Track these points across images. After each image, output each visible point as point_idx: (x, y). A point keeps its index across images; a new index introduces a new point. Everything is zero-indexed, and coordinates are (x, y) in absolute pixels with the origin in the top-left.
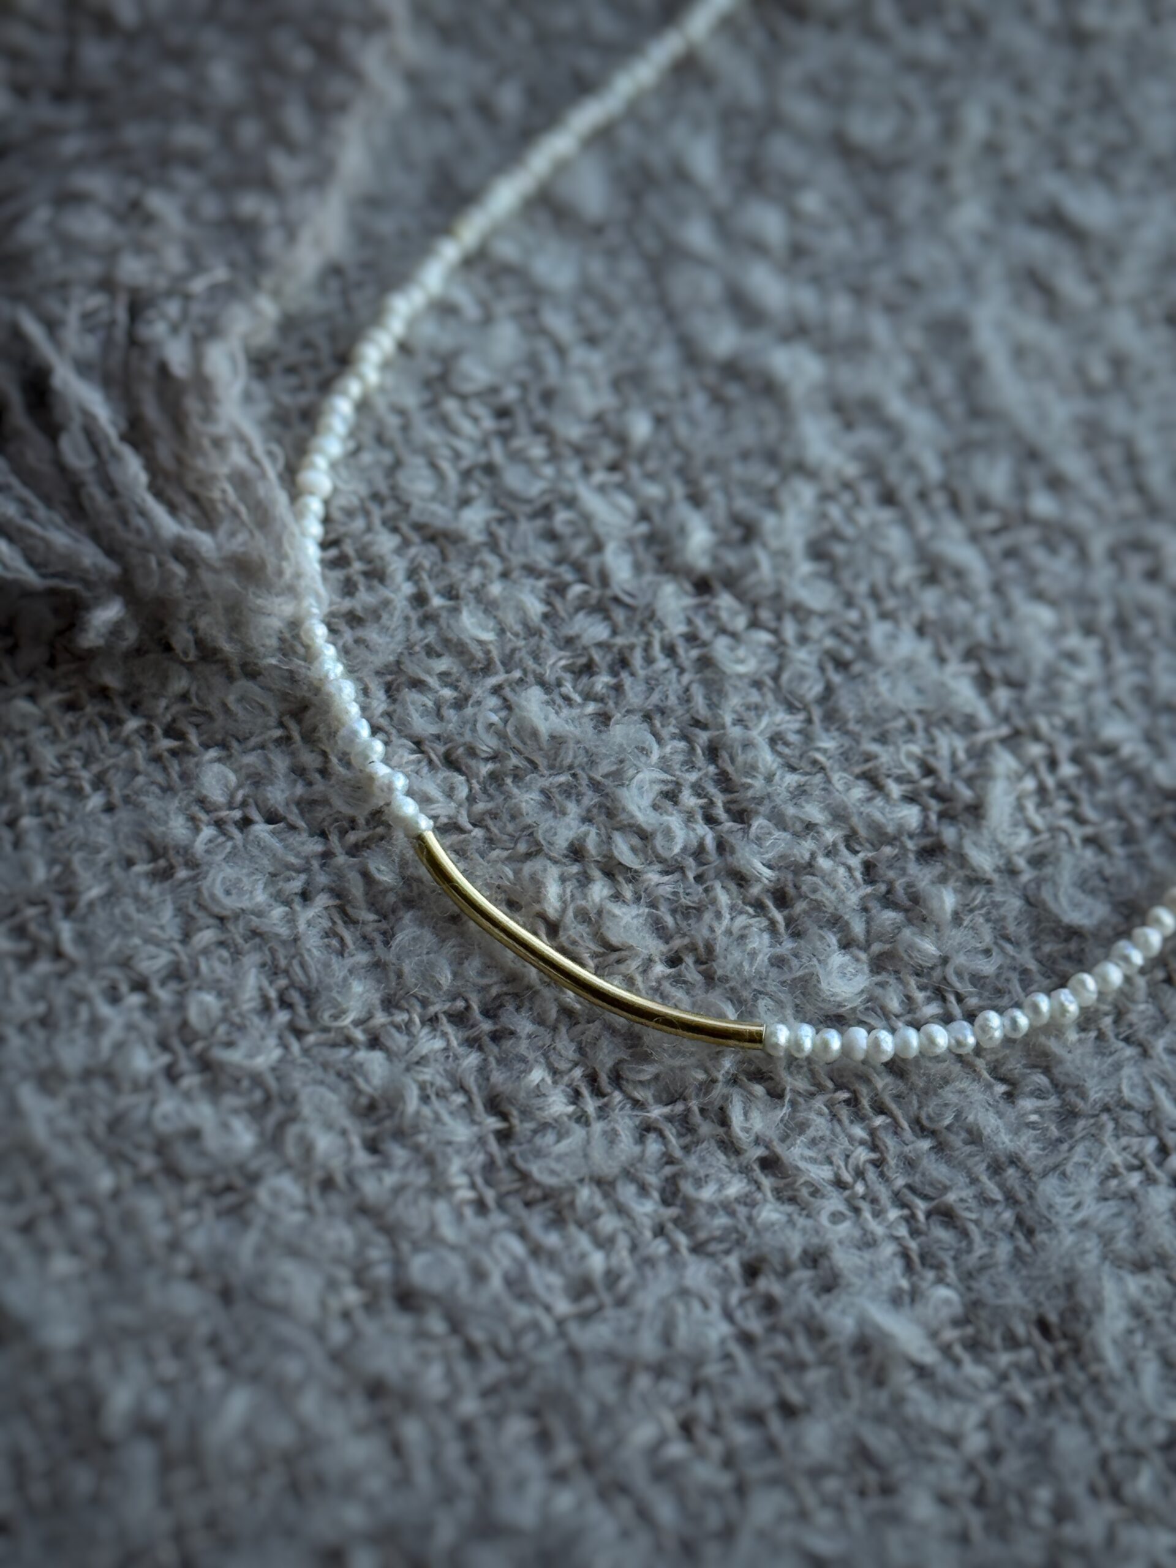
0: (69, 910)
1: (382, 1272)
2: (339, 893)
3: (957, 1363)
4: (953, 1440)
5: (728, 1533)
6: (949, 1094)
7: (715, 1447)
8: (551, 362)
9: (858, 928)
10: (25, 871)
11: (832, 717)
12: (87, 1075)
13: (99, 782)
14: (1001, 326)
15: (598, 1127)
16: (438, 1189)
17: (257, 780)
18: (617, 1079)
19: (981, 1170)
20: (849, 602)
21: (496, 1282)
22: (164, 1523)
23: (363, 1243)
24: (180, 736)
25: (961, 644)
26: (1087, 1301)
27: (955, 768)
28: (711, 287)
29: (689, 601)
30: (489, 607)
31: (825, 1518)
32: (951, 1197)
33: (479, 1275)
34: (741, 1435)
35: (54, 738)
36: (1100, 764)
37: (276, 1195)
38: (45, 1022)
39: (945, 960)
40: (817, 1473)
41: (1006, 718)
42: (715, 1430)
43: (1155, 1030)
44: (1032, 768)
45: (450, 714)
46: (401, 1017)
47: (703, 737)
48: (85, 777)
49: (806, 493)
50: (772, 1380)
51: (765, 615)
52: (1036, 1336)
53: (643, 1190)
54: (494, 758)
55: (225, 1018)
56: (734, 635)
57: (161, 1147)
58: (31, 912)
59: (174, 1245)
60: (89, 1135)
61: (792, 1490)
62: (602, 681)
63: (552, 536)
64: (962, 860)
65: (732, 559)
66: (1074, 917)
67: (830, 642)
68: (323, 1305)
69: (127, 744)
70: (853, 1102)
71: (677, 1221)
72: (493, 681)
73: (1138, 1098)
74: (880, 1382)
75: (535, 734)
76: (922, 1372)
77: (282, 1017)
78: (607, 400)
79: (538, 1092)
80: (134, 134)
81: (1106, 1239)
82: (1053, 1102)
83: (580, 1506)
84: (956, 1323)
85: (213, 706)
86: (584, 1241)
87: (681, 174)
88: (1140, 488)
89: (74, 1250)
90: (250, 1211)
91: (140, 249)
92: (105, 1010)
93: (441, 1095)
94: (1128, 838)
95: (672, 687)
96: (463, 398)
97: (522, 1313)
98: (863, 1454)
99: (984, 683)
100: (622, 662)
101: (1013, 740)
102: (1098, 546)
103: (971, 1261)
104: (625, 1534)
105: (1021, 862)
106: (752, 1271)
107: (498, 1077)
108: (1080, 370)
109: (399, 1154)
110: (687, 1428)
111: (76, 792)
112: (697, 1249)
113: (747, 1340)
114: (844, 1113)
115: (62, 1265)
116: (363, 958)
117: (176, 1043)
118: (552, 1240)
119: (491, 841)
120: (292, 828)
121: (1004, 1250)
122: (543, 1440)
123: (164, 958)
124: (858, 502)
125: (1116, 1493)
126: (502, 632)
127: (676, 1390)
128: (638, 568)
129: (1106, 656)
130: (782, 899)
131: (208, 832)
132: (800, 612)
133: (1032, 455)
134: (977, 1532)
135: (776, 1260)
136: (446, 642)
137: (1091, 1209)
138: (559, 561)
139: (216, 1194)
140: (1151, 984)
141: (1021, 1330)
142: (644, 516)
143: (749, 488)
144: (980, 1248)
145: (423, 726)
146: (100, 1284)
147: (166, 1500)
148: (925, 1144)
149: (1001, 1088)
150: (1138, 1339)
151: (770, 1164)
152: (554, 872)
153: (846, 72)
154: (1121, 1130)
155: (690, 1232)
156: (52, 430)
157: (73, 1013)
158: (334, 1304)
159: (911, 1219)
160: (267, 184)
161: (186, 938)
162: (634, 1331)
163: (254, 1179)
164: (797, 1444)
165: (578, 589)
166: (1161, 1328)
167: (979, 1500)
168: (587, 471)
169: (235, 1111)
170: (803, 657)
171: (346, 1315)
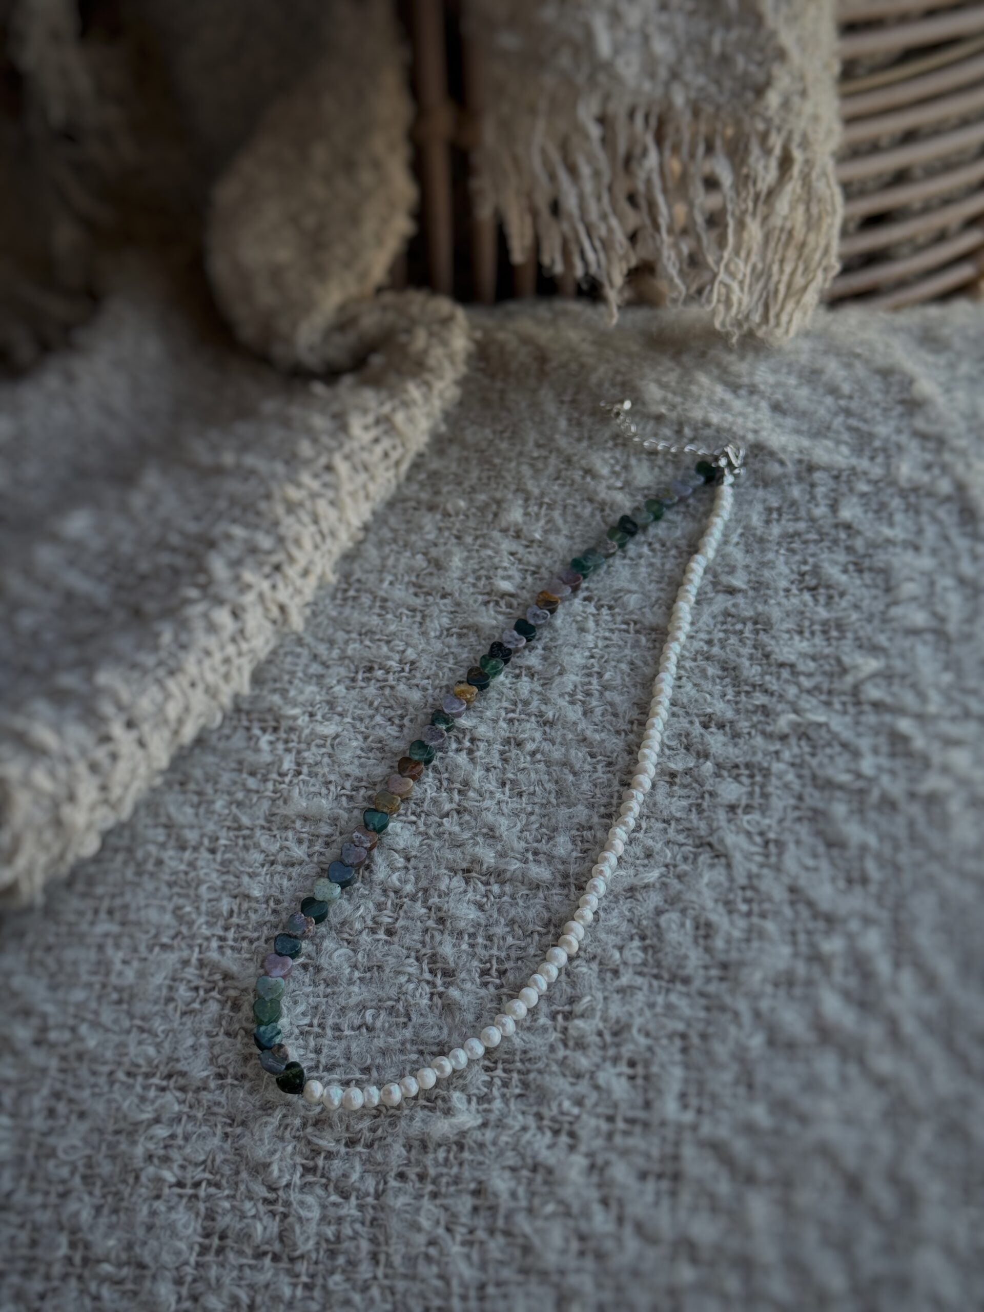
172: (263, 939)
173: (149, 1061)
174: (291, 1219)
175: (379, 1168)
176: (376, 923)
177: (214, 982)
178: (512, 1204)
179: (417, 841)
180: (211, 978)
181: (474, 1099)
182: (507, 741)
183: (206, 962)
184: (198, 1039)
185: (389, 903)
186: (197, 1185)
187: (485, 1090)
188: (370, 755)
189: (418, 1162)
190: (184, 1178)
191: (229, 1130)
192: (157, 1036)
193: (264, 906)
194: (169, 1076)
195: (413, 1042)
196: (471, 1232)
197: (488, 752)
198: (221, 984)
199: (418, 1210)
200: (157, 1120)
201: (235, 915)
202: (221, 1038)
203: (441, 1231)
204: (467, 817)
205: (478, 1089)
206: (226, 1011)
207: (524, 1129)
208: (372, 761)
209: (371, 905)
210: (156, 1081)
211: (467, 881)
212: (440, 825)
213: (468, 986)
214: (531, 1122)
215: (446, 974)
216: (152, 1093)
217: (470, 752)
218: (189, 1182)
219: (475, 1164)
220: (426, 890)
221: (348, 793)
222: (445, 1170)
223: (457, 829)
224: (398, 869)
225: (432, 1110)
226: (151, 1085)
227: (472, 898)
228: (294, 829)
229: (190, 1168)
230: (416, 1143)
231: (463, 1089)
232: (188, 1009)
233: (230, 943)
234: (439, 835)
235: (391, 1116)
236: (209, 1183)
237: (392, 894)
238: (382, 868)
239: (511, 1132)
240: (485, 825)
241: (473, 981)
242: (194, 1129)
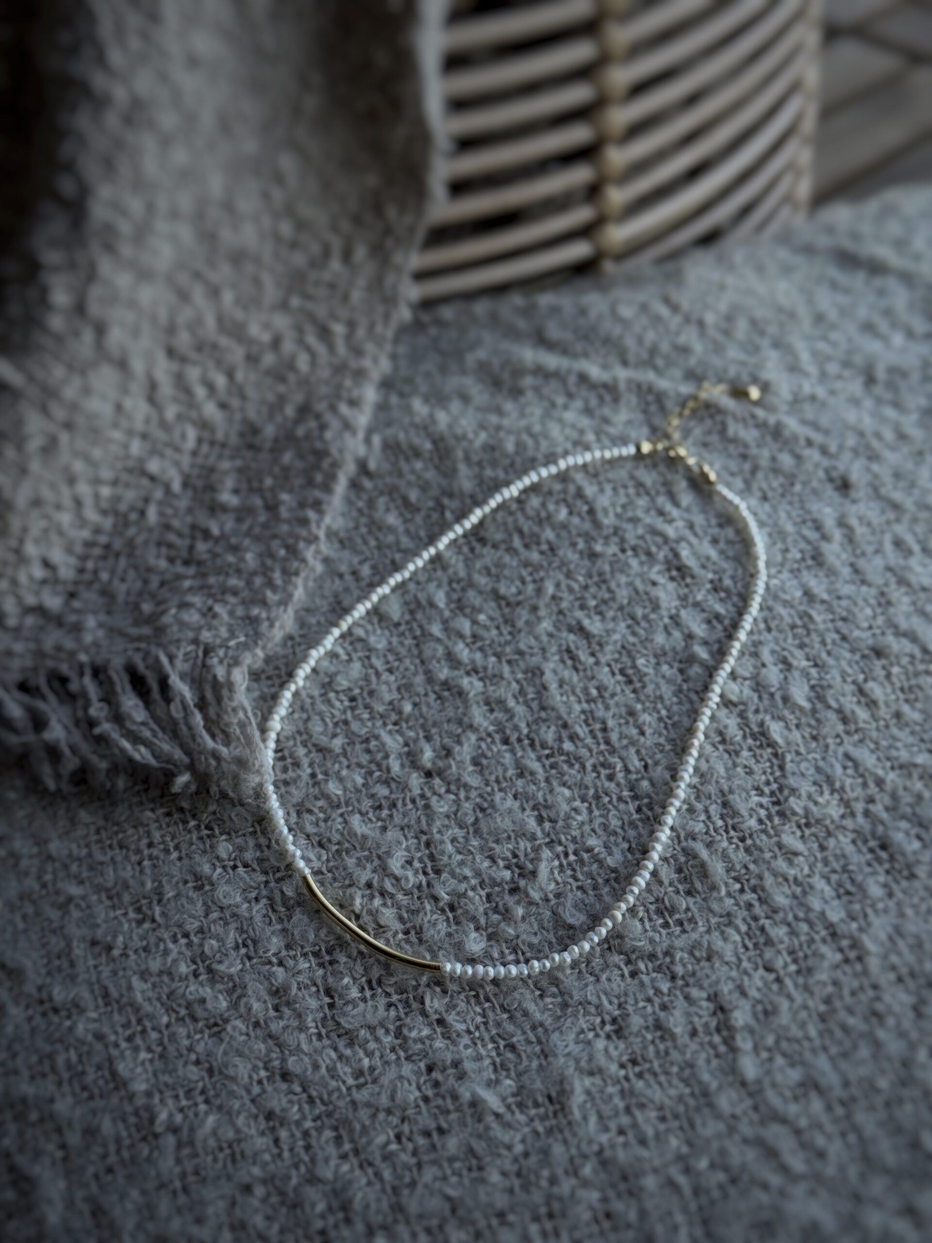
0: (159, 901)
1: (276, 1063)
2: (270, 899)
3: (513, 1113)
4: (509, 1148)
5: (413, 1184)
6: (516, 995)
7: (410, 1146)
8: (374, 679)
9: (483, 921)
10: (143, 884)
11: (477, 832)
12: (161, 973)
13: (177, 847)
14: (555, 672)
15: (370, 1003)
16: (302, 1028)
17: (241, 849)
18: (379, 983)
19: (527, 1028)
20: (487, 785)
21: (323, 1070)
22: (177, 1170)
23: (269, 1051)
24: (212, 829)
25: (531, 803)
26: (568, 1088)
27: (526, 855)
28: (440, 651)
29: (422, 780)
30: (341, 780)
31: (454, 1180)
32: (515, 1040)
33: (316, 1067)
34: (421, 1141)
35: (160, 828)
36: (586, 856)
37: (234, 1028)
38: (146, 949)
39: (518, 937)
40: (452, 1160)
41: (548, 835)
42: (410, 1139)
43: (602, 970)
44: (558, 857)
45: (322, 824)
46: (292, 953)
47: (424, 838)
48: (171, 845)
49: (473, 737)
50: (435, 1117)
51: (453, 787)
52: (547, 1102)
53: (387, 1032)
54: (338, 843)
55: (219, 951)
56: (440, 796)
57: (189, 1006)
58: (144, 901)
59: (190, 1049)
60: (159, 999)
61: (441, 1166)
62: (385, 813)
63: (368, 751)
64: (527, 895)
65: (440, 764)
66: (571, 921)
67: (478, 800)
68: (250, 1077)
69: (190, 832)
70: (477, 996)
71: (400, 1045)
72: (340, 811)
73: (593, 999)
74: (480, 1120)
75: (355, 834)
76: (497, 1115)
77: (243, 951)
78: (396, 695)
79: (347, 987)
80: (212, 580)
81: (577, 1061)
82: (559, 999)
83: (352, 1170)
84: (514, 1095)
85: (226, 818)
86: (361, 1054)
87: (432, 605)
88: (608, 742)
89: (149, 1050)
90: (223, 1034)
91: (210, 628)
92: (171, 946)
93: (306, 987)
94: (595, 888)
95: (413, 815)
96: (337, 692)
97: (334, 1083)
98: (471, 1152)
99: (540, 820)
100: (394, 805)
101: (550, 844)
102: (589, 765)
103: (521, 1068)
104: (369, 1184)
105: (551, 896)
106: (430, 1069)
107: (330, 980)
108: (586, 690)
109: (287, 1012)
110: (398, 1137)
111: (167, 851)
112: (407, 1059)
113: (426, 1099)
114: (473, 1001)
115: (143, 1055)
116: (279, 927)
117: (198, 960)
118: (348, 1052)
119: (335, 879)
120: (254, 870)
121: (535, 1064)
122: (338, 1140)
123: (197, 924)
124: (493, 742)
125: (576, 1173)
126: (345, 790)
127: (395, 1121)
128: (402, 766)
129: (590, 811)
130: (452, 908)
131: (219, 870)
132: (466, 786)
133: (565, 726)
134: (517, 1189)
135: (440, 1064)
136: (323, 794)
137: (572, 1047)
138: (371, 762)
139: (209, 1028)
140: (602, 950)
141: (540, 1099)
142: (406, 744)
143: (450, 734)
144: (525, 1062)
145: (310, 829)
146: (158, 1064)
147: (178, 1161)
148: (505, 1016)
149: (538, 993)
150: (589, 1105)
151: (441, 1022)
152: (359, 893)
153: (500, 565)
154: (586, 1013)
155: (405, 1051)
156: (168, 700)
157: (157, 946)
158: (255, 1077)
159: (497, 1048)
160: (264, 603)
161: (206, 916)
162: (379, 1094)
163: (226, 1021)
164: (444, 1146)
165: (378, 774)
166: (599, 1101)
167: (519, 1174)
168: (385, 724)
169: (220, 992)
170: (467, 806)
171: (260, 1082)
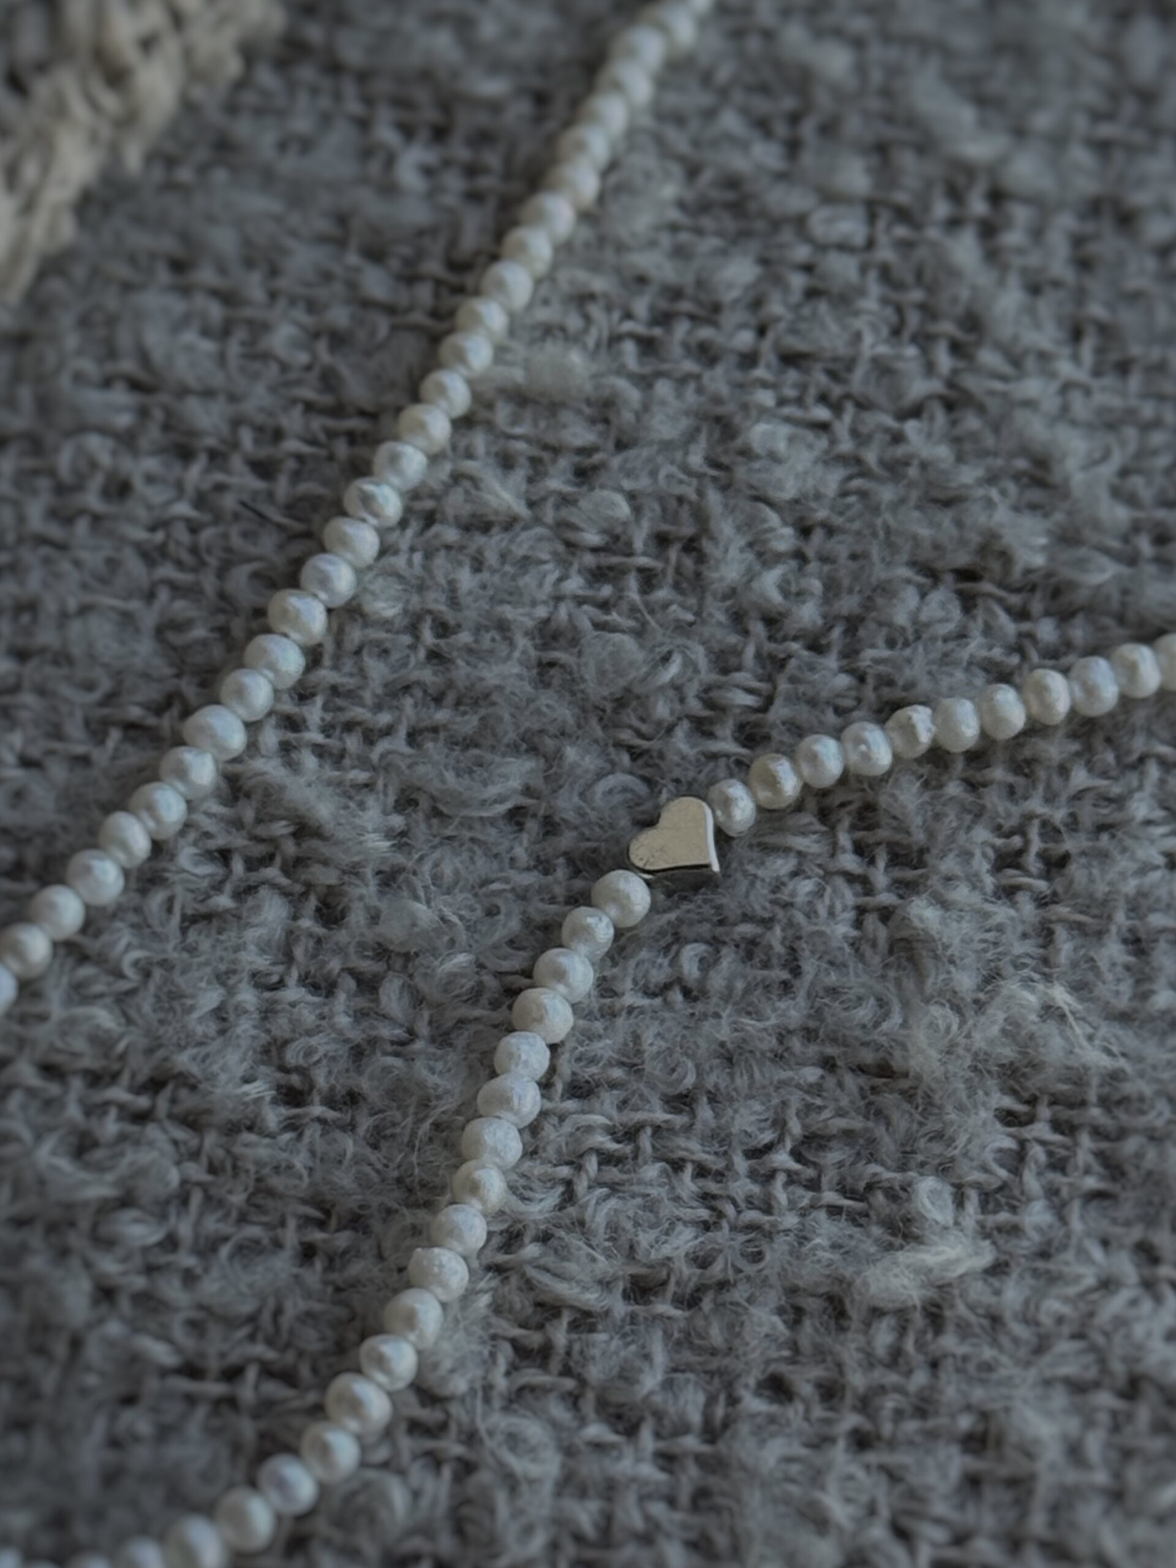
172: (402, 731)
173: (102, 1042)
174: (484, 1476)
175: (715, 1364)
176: (710, 704)
177: (273, 841)
178: (1072, 1477)
179: (832, 480)
180: (261, 831)
181: (973, 1196)
182: (1094, 208)
183: (248, 784)
184: (231, 991)
185: (750, 652)
186: (232, 1374)
187: (1003, 1173)
188: (707, 222)
189: (821, 1354)
190: (202, 1355)
191: (317, 1236)
192: (120, 975)
193: (406, 639)
194: (155, 1085)
195: (809, 1035)
196: (960, 1539)
197: (1037, 233)
198: (290, 848)
199: (816, 1477)
200: (126, 1201)
201: (327, 661)
202: (293, 992)
203: (878, 1532)
204: (972, 422)
205: (985, 1169)
206: (307, 923)
207: (1108, 1284)
208: (713, 242)
209: (699, 653)
210: (118, 1093)
211: (968, 602)
212: (898, 438)
213: (961, 893)
214: (1126, 1267)
215: (900, 857)
216: (110, 1127)
217: (988, 230)
218: (214, 1365)
219: (971, 1368)
220: (853, 624)
221: (639, 328)
222: (892, 1378)
223: (943, 452)
224: (778, 558)
225: (856, 1219)
226: (106, 1104)
227: (984, 653)
228: (490, 426)
229: (215, 1332)
230: (812, 1304)
231: (944, 1169)
232: (202, 909)
233: (315, 736)
234: (894, 469)
235: (751, 1227)
236: (268, 1371)
237: (758, 628)
238: (733, 552)
239: (1072, 1291)
240: (1024, 451)
241: (975, 884)
242: (226, 1228)
